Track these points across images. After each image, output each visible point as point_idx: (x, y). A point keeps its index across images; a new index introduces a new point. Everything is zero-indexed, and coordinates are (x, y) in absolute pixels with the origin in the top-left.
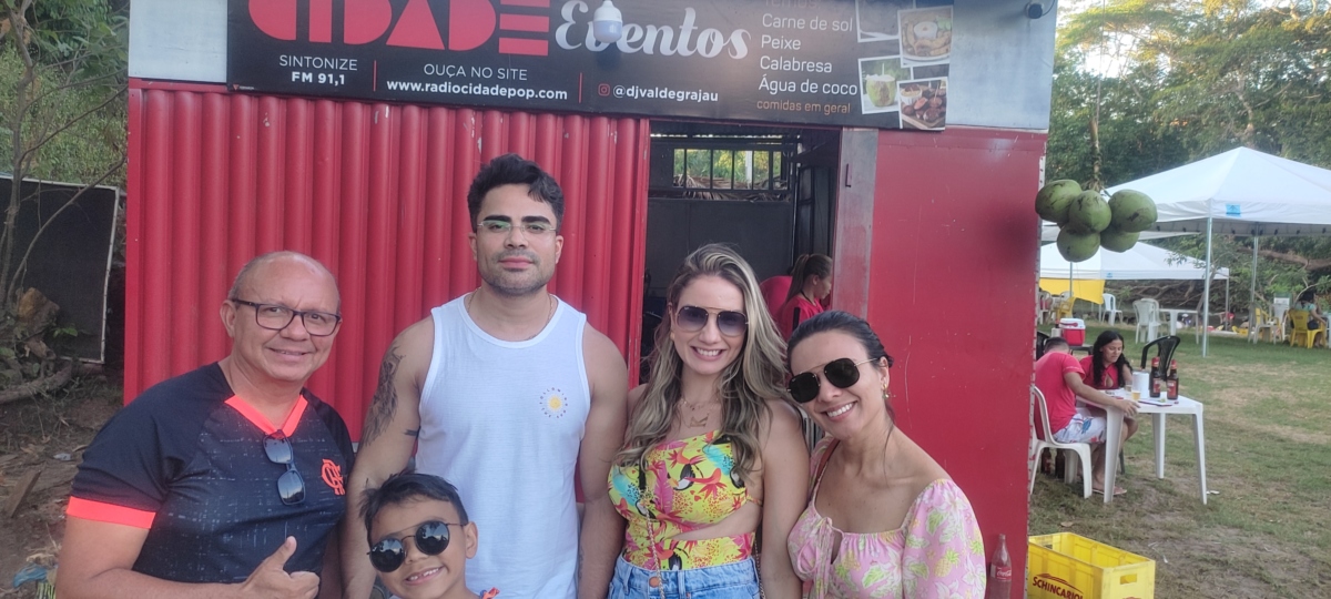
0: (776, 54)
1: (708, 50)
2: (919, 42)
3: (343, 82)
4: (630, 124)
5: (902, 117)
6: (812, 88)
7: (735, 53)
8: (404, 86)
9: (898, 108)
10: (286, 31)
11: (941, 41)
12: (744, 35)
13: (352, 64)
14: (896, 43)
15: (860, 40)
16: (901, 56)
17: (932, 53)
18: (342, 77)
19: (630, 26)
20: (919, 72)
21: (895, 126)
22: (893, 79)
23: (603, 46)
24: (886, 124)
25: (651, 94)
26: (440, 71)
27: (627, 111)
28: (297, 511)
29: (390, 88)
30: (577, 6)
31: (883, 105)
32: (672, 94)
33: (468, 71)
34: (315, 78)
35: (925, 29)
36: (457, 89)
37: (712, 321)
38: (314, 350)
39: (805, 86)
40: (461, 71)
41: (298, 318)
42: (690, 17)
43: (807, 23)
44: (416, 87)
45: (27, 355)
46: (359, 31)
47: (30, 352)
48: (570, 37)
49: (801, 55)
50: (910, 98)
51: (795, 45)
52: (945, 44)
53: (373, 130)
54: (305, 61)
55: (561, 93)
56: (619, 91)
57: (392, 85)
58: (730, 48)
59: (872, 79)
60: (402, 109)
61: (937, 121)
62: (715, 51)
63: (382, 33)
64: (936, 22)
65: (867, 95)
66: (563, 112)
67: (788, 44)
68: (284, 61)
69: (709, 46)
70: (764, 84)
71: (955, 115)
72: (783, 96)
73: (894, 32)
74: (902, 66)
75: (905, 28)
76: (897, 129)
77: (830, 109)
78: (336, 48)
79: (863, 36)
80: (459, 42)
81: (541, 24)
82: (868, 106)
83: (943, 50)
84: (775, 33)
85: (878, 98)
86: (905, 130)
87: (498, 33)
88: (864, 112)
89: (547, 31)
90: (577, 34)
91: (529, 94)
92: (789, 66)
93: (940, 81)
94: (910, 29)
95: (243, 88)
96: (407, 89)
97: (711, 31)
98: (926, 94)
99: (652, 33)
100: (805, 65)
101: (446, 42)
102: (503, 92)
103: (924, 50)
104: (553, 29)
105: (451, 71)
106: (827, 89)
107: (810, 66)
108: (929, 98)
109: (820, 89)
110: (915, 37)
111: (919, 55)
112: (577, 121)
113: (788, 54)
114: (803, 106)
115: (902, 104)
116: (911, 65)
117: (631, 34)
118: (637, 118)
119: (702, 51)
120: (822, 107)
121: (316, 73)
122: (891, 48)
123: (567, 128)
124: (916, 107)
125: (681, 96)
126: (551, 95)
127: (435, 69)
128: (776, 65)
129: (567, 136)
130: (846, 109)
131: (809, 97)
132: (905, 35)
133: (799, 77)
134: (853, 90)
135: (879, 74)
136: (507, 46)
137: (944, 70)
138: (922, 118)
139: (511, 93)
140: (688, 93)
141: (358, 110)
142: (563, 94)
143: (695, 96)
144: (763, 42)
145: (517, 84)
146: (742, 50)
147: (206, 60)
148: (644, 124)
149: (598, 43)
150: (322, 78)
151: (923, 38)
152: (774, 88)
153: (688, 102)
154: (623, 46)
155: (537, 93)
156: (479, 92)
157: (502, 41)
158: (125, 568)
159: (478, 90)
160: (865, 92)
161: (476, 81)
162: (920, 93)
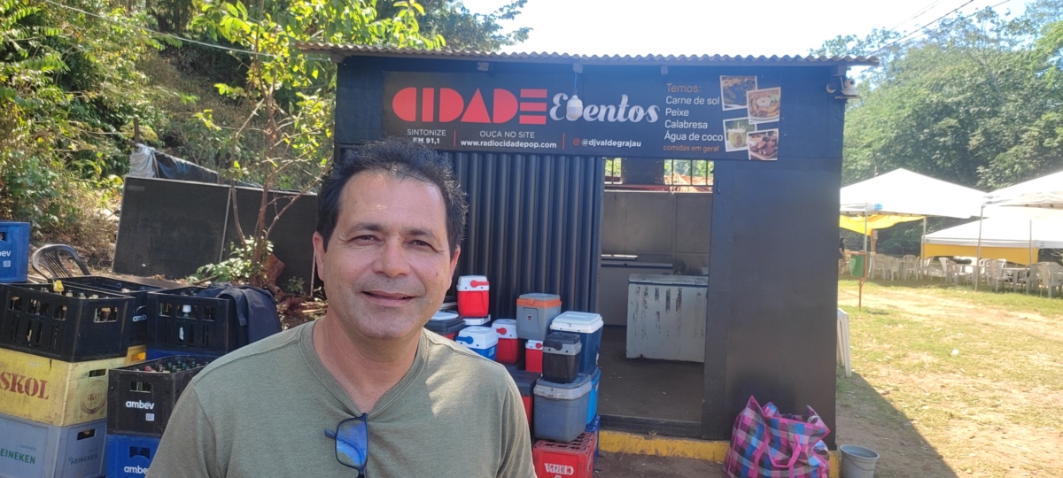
0: (674, 119)
1: (635, 118)
2: (760, 109)
3: (438, 142)
4: (592, 159)
5: (750, 153)
6: (695, 137)
7: (650, 119)
8: (470, 143)
9: (748, 148)
11: (774, 108)
12: (656, 109)
13: (443, 133)
14: (746, 109)
15: (724, 109)
16: (749, 118)
17: (768, 115)
18: (438, 139)
19: (591, 107)
20: (760, 127)
21: (746, 159)
22: (744, 131)
23: (576, 119)
24: (741, 157)
25: (603, 143)
26: (489, 134)
27: (591, 152)
30: (562, 97)
31: (739, 147)
32: (614, 143)
33: (503, 134)
34: (425, 140)
35: (763, 101)
36: (497, 144)
39: (692, 137)
40: (500, 134)
42: (625, 99)
43: (693, 100)
44: (476, 143)
46: (447, 115)
48: (558, 114)
49: (688, 119)
50: (755, 142)
51: (686, 113)
52: (776, 110)
54: (420, 132)
56: (585, 143)
57: (463, 143)
58: (647, 116)
59: (732, 131)
60: (469, 155)
61: (772, 155)
62: (639, 119)
63: (458, 116)
64: (769, 97)
65: (729, 141)
66: (554, 154)
67: (681, 113)
68: (410, 132)
69: (636, 116)
70: (668, 136)
72: (677, 142)
73: (744, 104)
74: (750, 123)
75: (751, 102)
76: (748, 160)
77: (707, 149)
78: (436, 124)
79: (726, 107)
80: (498, 119)
81: (542, 107)
82: (730, 147)
83: (775, 113)
84: (674, 107)
85: (735, 142)
86: (752, 160)
87: (519, 113)
88: (727, 150)
89: (546, 110)
90: (561, 112)
91: (535, 145)
92: (683, 125)
93: (773, 131)
94: (754, 101)
96: (471, 145)
97: (636, 107)
98: (765, 139)
99: (603, 109)
100: (692, 125)
101: (491, 119)
102: (522, 144)
103: (763, 114)
104: (549, 109)
105: (494, 134)
106: (705, 138)
107: (694, 125)
108: (767, 141)
109: (701, 138)
110: (758, 107)
111: (761, 116)
112: (563, 159)
113: (681, 119)
114: (691, 148)
115: (750, 145)
116: (756, 123)
117: (591, 112)
118: (595, 157)
119: (632, 119)
120: (702, 149)
121: (425, 138)
122: (743, 113)
123: (557, 163)
124: (759, 147)
125: (620, 144)
126: (547, 145)
127: (486, 133)
128: (674, 125)
129: (557, 167)
130: (716, 149)
131: (694, 143)
132: (751, 105)
133: (688, 131)
134: (720, 138)
135: (736, 128)
136: (524, 120)
137: (775, 125)
138: (762, 153)
139: (526, 145)
140: (624, 143)
142: (554, 145)
143: (628, 144)
144: (667, 112)
145: (529, 140)
148: (600, 160)
149: (573, 117)
150: (428, 140)
151: (762, 107)
152: (673, 138)
153: (624, 147)
154: (587, 118)
155: (540, 145)
156: (509, 146)
157: (521, 116)
159: (508, 144)
160: (727, 139)
161: (507, 139)
162: (761, 139)
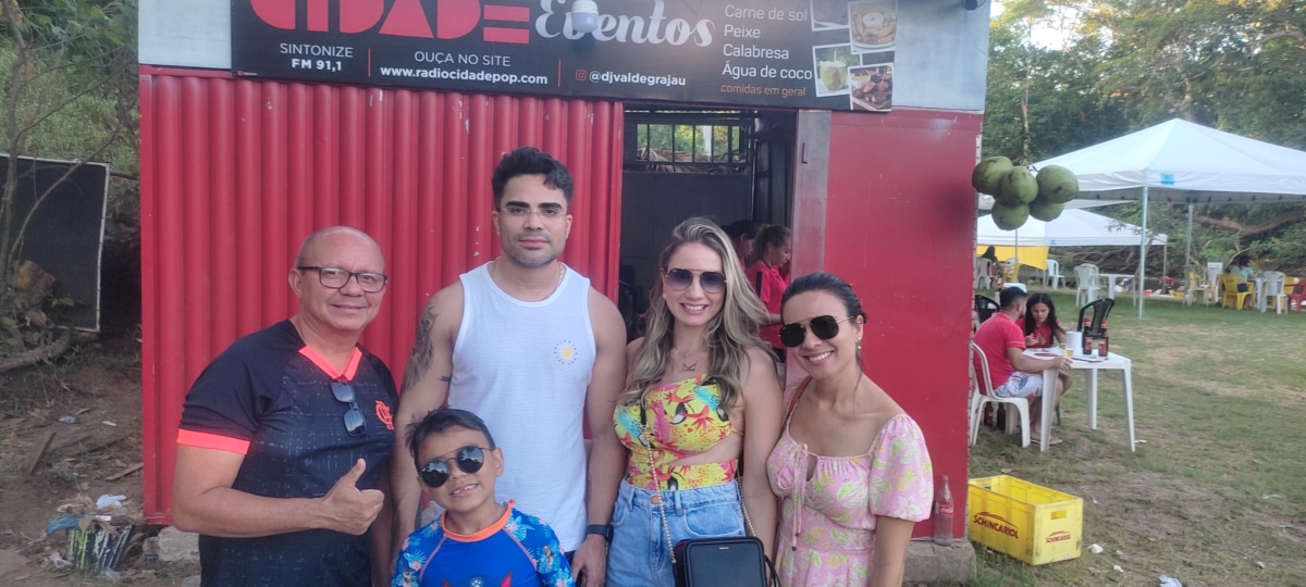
0: (738, 42)
1: (676, 38)
2: (868, 31)
3: (339, 68)
4: (605, 107)
5: (853, 100)
6: (769, 73)
7: (700, 42)
8: (397, 72)
9: (849, 92)
10: (287, 21)
11: (888, 30)
12: (708, 24)
13: (348, 52)
14: (846, 32)
15: (814, 29)
16: (852, 44)
17: (879, 41)
18: (339, 63)
19: (604, 16)
20: (868, 59)
21: (846, 108)
22: (844, 65)
23: (579, 35)
24: (838, 106)
25: (624, 79)
26: (430, 58)
27: (602, 95)
28: (361, 441)
29: (383, 73)
31: (836, 89)
32: (643, 79)
33: (456, 58)
34: (314, 65)
35: (873, 19)
36: (446, 75)
37: (696, 281)
38: (367, 305)
39: (764, 72)
40: (449, 58)
41: (353, 278)
42: (659, 10)
43: (766, 13)
44: (408, 73)
45: (28, 324)
46: (354, 21)
47: (31, 323)
48: (550, 27)
49: (760, 43)
50: (860, 82)
51: (755, 33)
52: (891, 33)
53: (368, 113)
54: (304, 48)
55: (542, 78)
56: (595, 77)
57: (385, 71)
58: (696, 36)
59: (825, 65)
60: (395, 93)
61: (885, 103)
62: (682, 39)
63: (374, 23)
64: (883, 13)
65: (821, 80)
66: (543, 95)
67: (749, 33)
68: (285, 49)
69: (677, 35)
70: (727, 69)
71: (900, 98)
72: (744, 80)
73: (844, 22)
74: (853, 53)
75: (854, 18)
76: (849, 111)
77: (787, 92)
78: (333, 37)
79: (817, 26)
80: (445, 32)
81: (522, 14)
82: (822, 90)
83: (889, 38)
84: (737, 23)
85: (831, 82)
86: (856, 111)
87: (483, 23)
88: (818, 95)
89: (528, 20)
90: (555, 23)
91: (512, 79)
92: (751, 53)
93: (886, 67)
94: (859, 19)
95: (247, 74)
96: (399, 74)
97: (680, 20)
98: (874, 79)
99: (624, 23)
100: (764, 52)
101: (434, 31)
102: (488, 77)
103: (872, 39)
104: (533, 19)
105: (440, 58)
106: (785, 74)
107: (769, 53)
108: (877, 82)
109: (778, 74)
110: (864, 27)
111: (868, 43)
112: (556, 104)
113: (749, 42)
114: (763, 90)
115: (853, 87)
116: (861, 53)
117: (605, 24)
118: (612, 101)
119: (671, 40)
120: (781, 91)
121: (314, 60)
122: (842, 36)
123: (547, 110)
124: (865, 91)
125: (652, 81)
126: (533, 80)
127: (425, 56)
128: (738, 52)
129: (547, 117)
130: (802, 92)
131: (768, 82)
132: (855, 25)
133: (759, 63)
134: (808, 74)
135: (832, 60)
136: (491, 34)
137: (890, 57)
138: (870, 101)
139: (495, 78)
140: (658, 78)
141: (354, 94)
142: (543, 79)
143: (664, 81)
144: (726, 31)
145: (500, 70)
146: (707, 39)
147: (211, 48)
148: (619, 107)
149: (575, 32)
150: (320, 65)
151: (871, 28)
152: (737, 73)
153: (658, 86)
154: (598, 35)
155: (519, 78)
156: (466, 78)
157: (485, 29)
158: (226, 487)
159: (465, 75)
160: (819, 77)
161: (463, 67)
162: (869, 78)
